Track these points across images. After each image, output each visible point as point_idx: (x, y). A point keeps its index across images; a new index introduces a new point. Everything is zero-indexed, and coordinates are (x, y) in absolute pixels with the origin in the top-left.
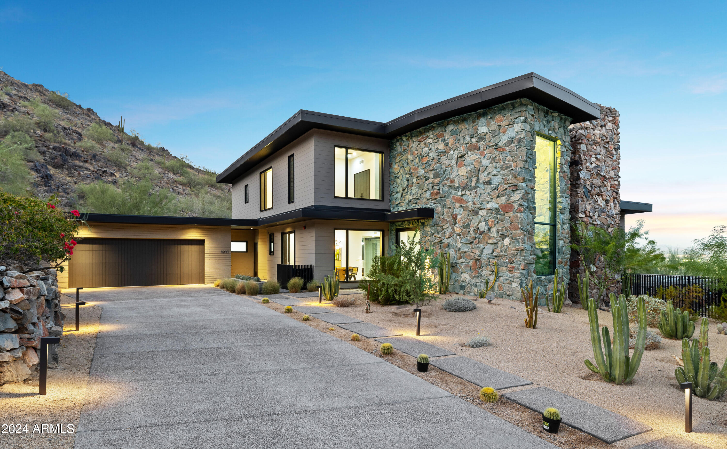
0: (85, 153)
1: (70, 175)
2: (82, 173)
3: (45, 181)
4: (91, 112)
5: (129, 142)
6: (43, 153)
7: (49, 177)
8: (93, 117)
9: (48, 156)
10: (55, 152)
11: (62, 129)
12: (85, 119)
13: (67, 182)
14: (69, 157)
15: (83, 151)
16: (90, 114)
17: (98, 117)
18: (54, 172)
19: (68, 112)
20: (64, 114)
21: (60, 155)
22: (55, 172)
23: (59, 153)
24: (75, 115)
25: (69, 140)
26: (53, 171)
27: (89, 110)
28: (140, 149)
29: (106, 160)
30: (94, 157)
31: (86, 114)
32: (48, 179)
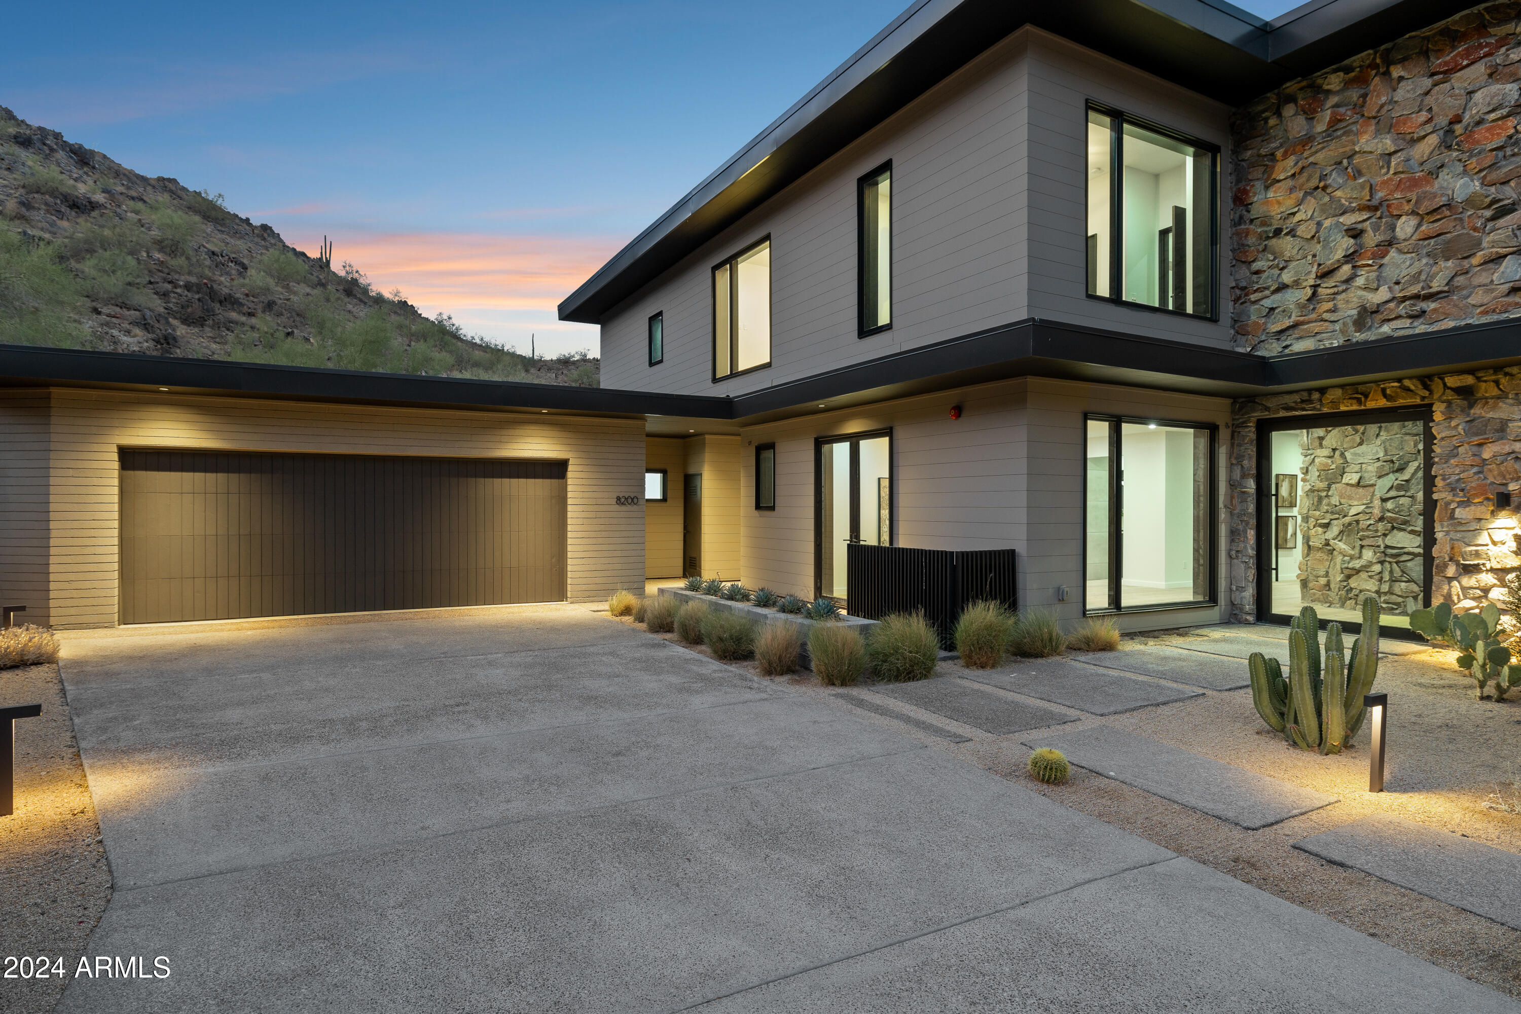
0: (252, 298)
1: (217, 340)
2: (243, 336)
3: (162, 348)
4: (269, 231)
5: (341, 288)
6: (165, 295)
7: (171, 341)
8: (273, 241)
9: (174, 300)
10: (189, 294)
11: (207, 253)
12: (257, 244)
13: (210, 353)
14: (218, 305)
15: (247, 295)
16: (266, 235)
17: (281, 241)
18: (183, 332)
19: (223, 229)
20: (216, 232)
21: (199, 300)
22: (187, 333)
23: (197, 296)
24: (238, 235)
25: (221, 275)
26: (181, 330)
27: (265, 228)
28: (361, 300)
29: (294, 314)
30: (269, 306)
31: (258, 236)
32: (168, 344)
